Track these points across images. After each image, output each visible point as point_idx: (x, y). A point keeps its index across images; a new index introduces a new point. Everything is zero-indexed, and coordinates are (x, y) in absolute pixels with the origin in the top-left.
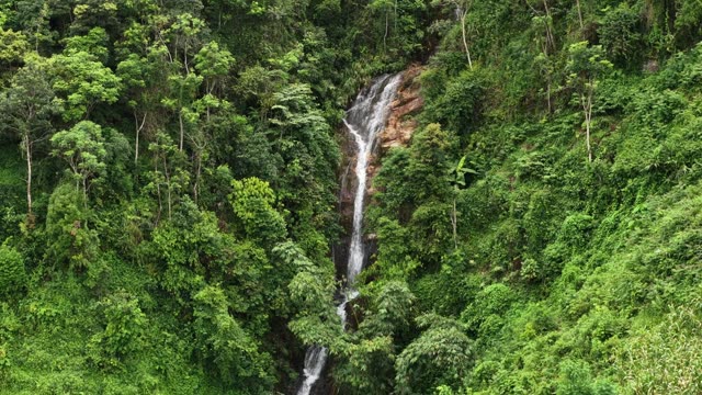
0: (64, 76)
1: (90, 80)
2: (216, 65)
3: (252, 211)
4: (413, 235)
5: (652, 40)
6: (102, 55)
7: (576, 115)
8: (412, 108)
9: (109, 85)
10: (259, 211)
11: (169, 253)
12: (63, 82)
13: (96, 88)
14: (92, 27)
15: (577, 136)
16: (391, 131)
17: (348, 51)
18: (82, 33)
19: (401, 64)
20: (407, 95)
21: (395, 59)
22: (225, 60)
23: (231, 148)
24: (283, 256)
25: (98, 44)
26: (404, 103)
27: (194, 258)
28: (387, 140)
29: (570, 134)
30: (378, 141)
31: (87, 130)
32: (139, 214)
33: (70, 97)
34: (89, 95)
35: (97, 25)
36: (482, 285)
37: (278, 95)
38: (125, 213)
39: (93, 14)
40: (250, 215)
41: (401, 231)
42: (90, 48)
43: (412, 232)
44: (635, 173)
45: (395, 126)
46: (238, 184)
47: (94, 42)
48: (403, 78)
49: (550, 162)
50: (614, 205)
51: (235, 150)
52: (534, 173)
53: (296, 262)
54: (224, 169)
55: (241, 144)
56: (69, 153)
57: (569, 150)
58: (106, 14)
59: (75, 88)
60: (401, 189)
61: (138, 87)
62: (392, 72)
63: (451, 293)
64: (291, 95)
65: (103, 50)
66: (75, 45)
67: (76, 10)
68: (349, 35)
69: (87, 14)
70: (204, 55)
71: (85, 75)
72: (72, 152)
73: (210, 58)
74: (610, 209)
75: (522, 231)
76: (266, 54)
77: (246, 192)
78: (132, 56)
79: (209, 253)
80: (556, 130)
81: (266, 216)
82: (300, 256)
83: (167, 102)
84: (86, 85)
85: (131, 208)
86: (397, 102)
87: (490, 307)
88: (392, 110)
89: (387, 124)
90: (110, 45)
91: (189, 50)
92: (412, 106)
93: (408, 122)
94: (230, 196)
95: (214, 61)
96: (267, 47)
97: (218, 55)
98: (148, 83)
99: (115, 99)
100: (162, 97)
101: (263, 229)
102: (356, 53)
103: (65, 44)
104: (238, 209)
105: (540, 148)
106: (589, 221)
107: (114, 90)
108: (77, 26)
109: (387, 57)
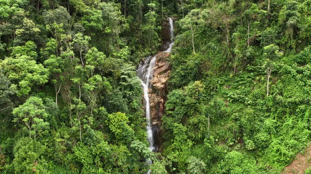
0: (14, 70)
1: (31, 72)
2: (98, 59)
3: (119, 128)
4: (189, 130)
5: (283, 43)
6: (34, 56)
7: (252, 74)
8: (163, 70)
9: (42, 74)
10: (123, 129)
11: (84, 159)
12: (14, 74)
13: (36, 77)
14: (27, 41)
15: (255, 83)
16: (156, 79)
17: (134, 47)
18: (21, 45)
19: (155, 52)
20: (160, 64)
21: (153, 50)
22: (102, 57)
23: (103, 97)
24: (137, 148)
25: (32, 50)
26: (159, 67)
27: (97, 160)
28: (155, 83)
29: (251, 82)
30: (151, 83)
31: (35, 103)
32: (63, 138)
33: (20, 83)
34: (32, 81)
35: (29, 40)
36: (225, 151)
37: (123, 71)
38: (55, 138)
39: (27, 34)
40: (118, 131)
41: (184, 129)
42: (27, 53)
43: (188, 128)
44: (302, 103)
45: (157, 77)
46: (111, 116)
47: (29, 49)
48: (157, 57)
49: (246, 95)
50: (287, 115)
51: (105, 98)
52: (240, 100)
53: (144, 151)
54: (103, 108)
55: (109, 95)
56: (25, 120)
57: (253, 89)
58: (35, 33)
59: (23, 77)
60: (181, 110)
61: (58, 73)
62: (152, 55)
63: (210, 155)
64: (128, 70)
65: (34, 53)
66: (18, 52)
67: (16, 31)
68: (133, 40)
69: (23, 34)
70: (91, 54)
71: (28, 69)
72: (28, 119)
73: (94, 56)
74: (285, 117)
75: (241, 127)
76: (111, 51)
77: (116, 120)
78: (52, 56)
79: (106, 157)
80: (242, 80)
81: (127, 130)
82: (145, 148)
83: (76, 80)
84: (30, 75)
85: (58, 134)
86: (157, 67)
87: (235, 163)
88: (155, 71)
89: (154, 76)
90: (38, 50)
91: (82, 52)
92: (163, 69)
93: (162, 75)
94: (106, 121)
95: (97, 57)
96: (112, 48)
97: (98, 54)
98: (63, 70)
99: (47, 81)
100: (70, 77)
101: (125, 136)
102: (137, 48)
103: (11, 51)
104: (113, 129)
105: (236, 88)
106: (276, 123)
107: (45, 76)
108: (18, 41)
109: (151, 49)
